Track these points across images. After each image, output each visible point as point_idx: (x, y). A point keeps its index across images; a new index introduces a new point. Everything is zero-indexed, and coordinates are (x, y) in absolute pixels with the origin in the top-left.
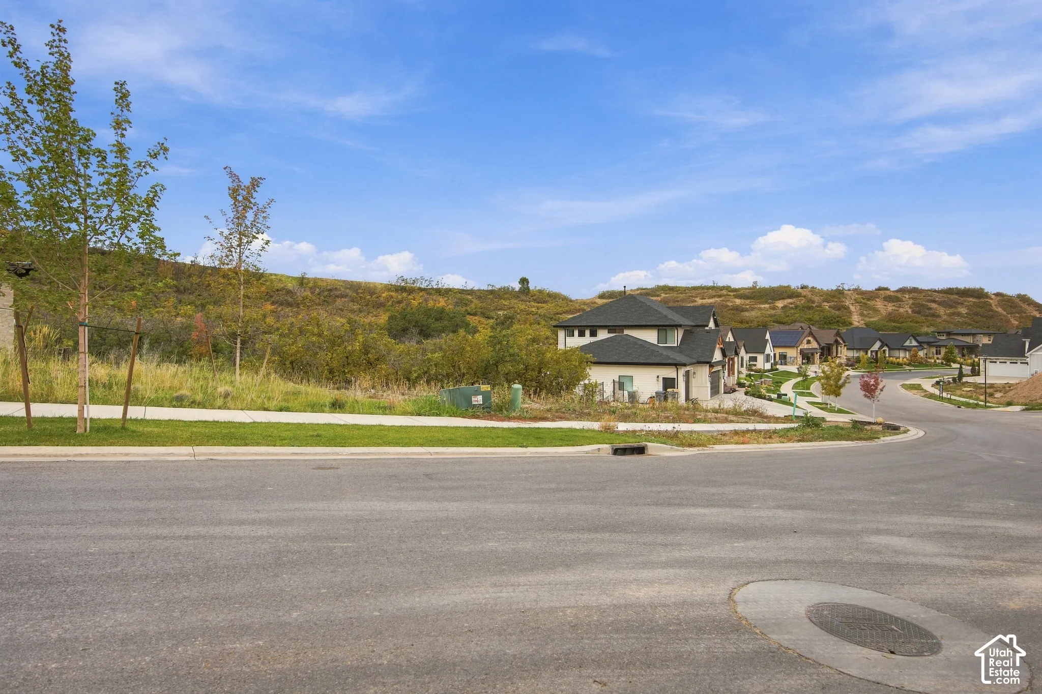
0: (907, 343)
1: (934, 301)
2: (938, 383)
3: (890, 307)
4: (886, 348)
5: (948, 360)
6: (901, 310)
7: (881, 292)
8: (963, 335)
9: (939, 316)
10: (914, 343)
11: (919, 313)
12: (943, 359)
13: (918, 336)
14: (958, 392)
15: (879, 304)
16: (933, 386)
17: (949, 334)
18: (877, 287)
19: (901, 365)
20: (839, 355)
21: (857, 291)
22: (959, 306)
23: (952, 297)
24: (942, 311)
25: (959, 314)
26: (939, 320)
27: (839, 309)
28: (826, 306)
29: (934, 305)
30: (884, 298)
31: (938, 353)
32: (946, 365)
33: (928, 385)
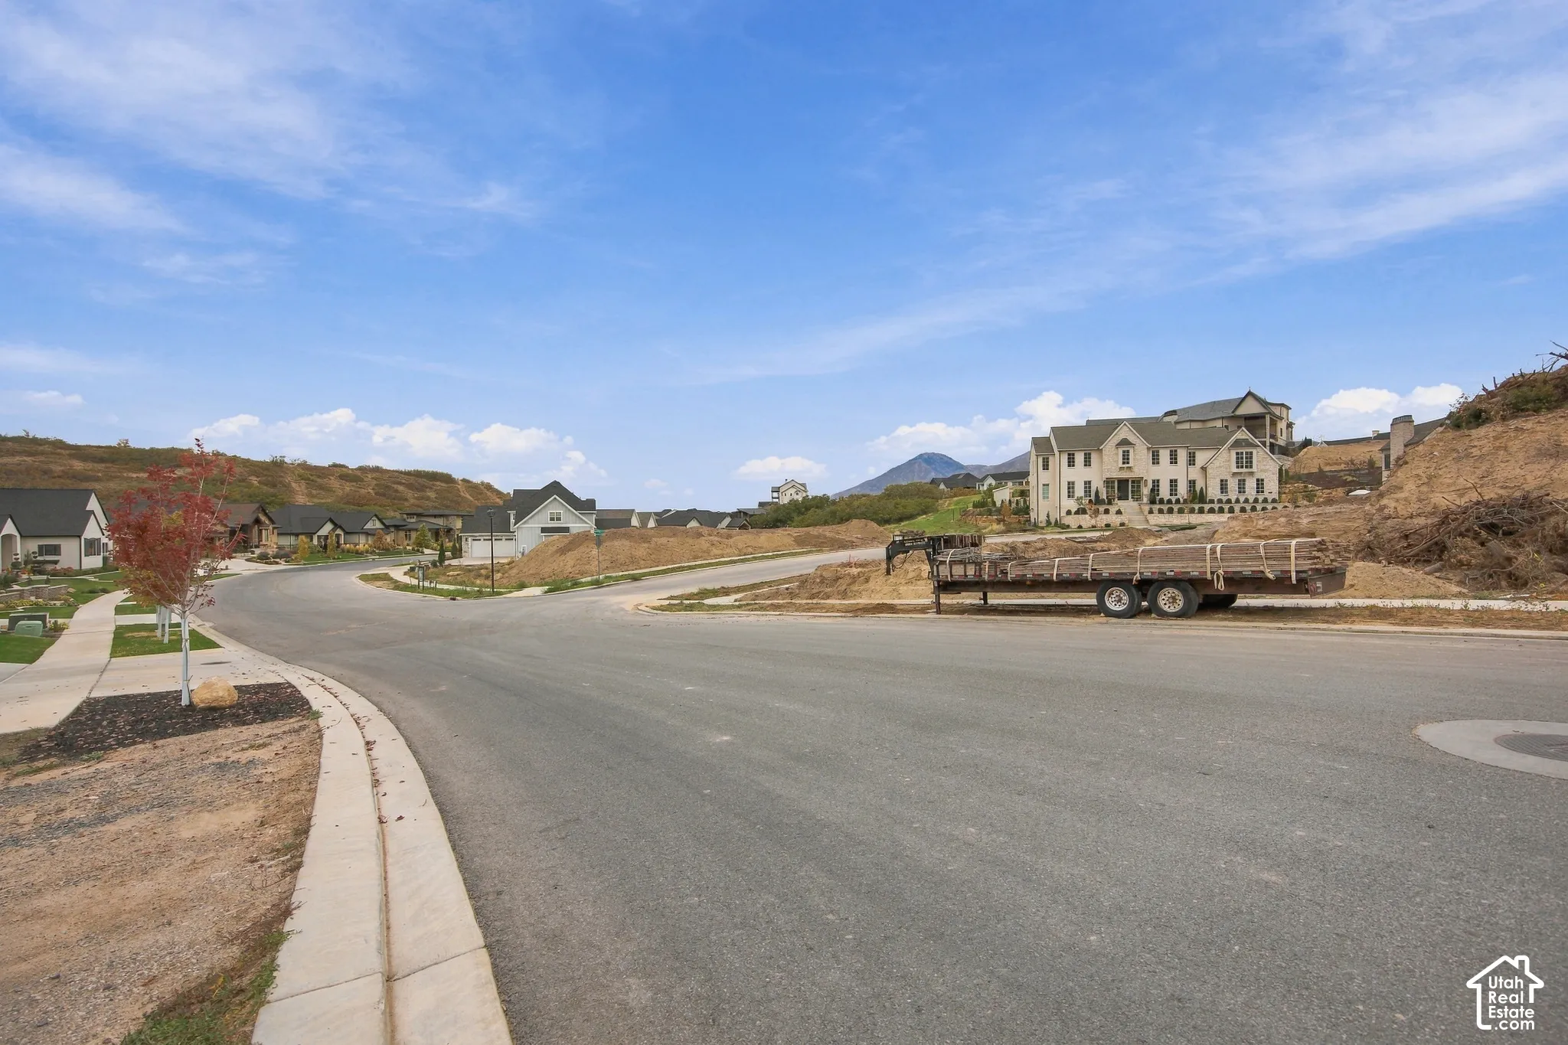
0: (369, 526)
1: (400, 483)
2: (412, 569)
3: (348, 487)
4: (339, 531)
5: (421, 544)
6: (363, 491)
7: (338, 469)
8: (435, 516)
9: (406, 500)
10: (378, 525)
11: (384, 495)
12: (414, 543)
13: (385, 519)
14: (442, 578)
15: (334, 483)
16: (405, 574)
17: (419, 515)
18: (331, 463)
19: (362, 553)
20: (264, 542)
21: (304, 466)
22: (428, 490)
23: (420, 480)
24: (410, 494)
25: (428, 498)
26: (406, 504)
27: (274, 486)
28: (254, 480)
29: (401, 488)
30: (339, 476)
31: (408, 537)
32: (418, 551)
33: (398, 574)
